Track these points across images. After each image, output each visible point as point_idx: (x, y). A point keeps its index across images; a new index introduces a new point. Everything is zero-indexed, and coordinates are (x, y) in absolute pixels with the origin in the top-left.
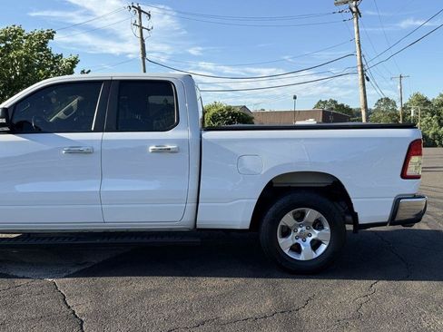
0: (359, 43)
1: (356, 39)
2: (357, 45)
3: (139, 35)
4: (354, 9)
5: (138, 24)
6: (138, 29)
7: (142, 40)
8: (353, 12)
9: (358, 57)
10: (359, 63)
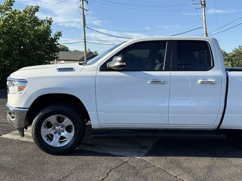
0: (205, 21)
1: (204, 19)
2: (204, 22)
3: (82, 13)
4: (203, 3)
5: (82, 7)
6: (82, 10)
7: (84, 16)
8: (202, 4)
9: (204, 29)
10: (205, 32)
